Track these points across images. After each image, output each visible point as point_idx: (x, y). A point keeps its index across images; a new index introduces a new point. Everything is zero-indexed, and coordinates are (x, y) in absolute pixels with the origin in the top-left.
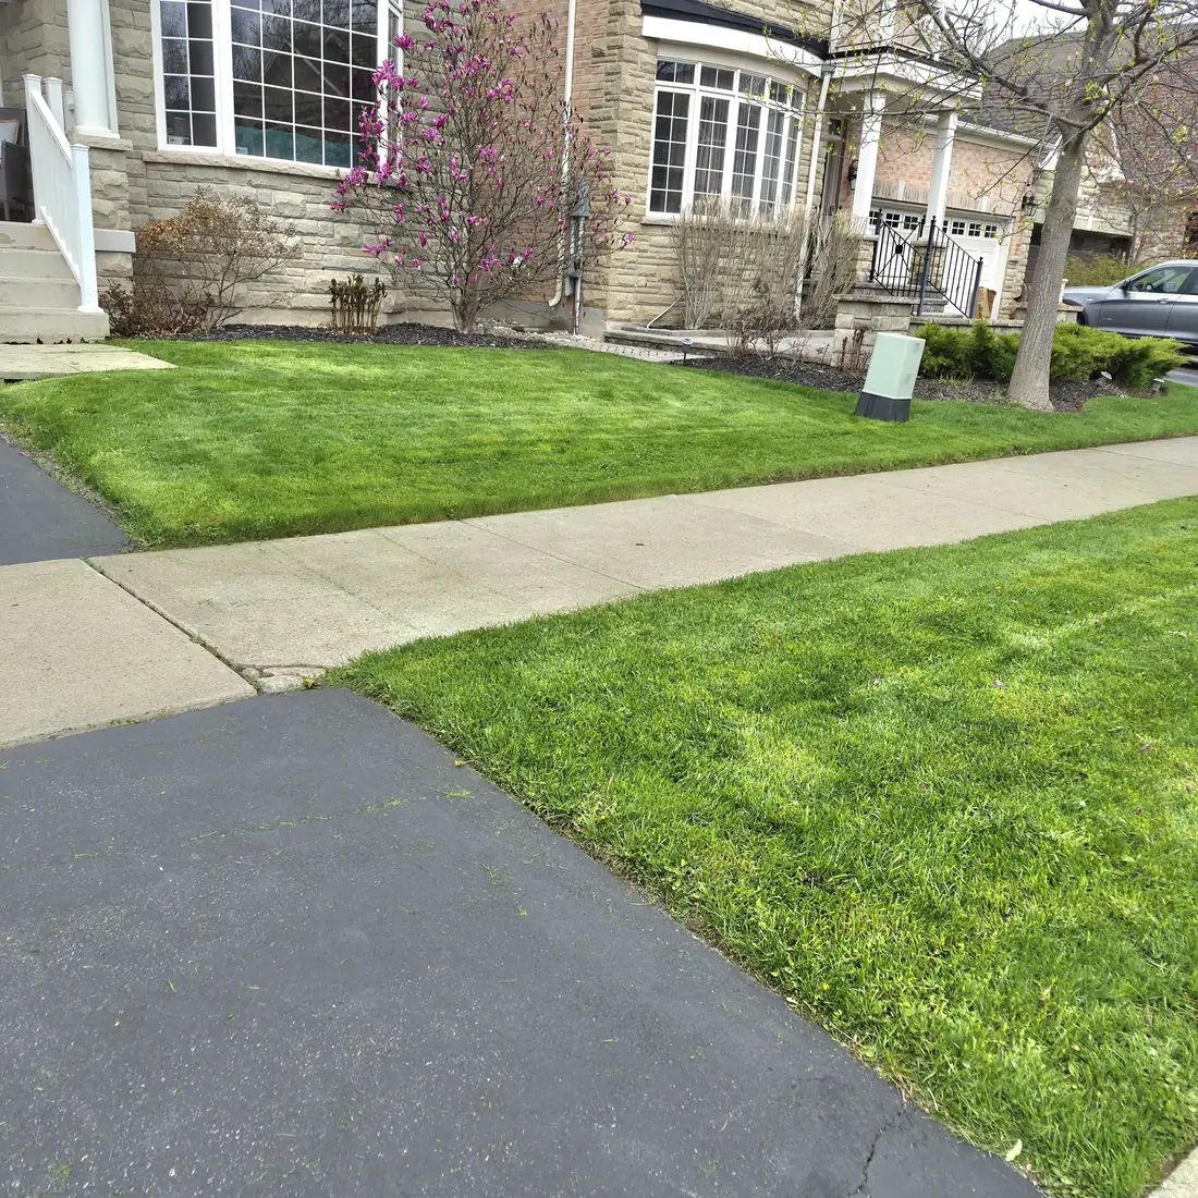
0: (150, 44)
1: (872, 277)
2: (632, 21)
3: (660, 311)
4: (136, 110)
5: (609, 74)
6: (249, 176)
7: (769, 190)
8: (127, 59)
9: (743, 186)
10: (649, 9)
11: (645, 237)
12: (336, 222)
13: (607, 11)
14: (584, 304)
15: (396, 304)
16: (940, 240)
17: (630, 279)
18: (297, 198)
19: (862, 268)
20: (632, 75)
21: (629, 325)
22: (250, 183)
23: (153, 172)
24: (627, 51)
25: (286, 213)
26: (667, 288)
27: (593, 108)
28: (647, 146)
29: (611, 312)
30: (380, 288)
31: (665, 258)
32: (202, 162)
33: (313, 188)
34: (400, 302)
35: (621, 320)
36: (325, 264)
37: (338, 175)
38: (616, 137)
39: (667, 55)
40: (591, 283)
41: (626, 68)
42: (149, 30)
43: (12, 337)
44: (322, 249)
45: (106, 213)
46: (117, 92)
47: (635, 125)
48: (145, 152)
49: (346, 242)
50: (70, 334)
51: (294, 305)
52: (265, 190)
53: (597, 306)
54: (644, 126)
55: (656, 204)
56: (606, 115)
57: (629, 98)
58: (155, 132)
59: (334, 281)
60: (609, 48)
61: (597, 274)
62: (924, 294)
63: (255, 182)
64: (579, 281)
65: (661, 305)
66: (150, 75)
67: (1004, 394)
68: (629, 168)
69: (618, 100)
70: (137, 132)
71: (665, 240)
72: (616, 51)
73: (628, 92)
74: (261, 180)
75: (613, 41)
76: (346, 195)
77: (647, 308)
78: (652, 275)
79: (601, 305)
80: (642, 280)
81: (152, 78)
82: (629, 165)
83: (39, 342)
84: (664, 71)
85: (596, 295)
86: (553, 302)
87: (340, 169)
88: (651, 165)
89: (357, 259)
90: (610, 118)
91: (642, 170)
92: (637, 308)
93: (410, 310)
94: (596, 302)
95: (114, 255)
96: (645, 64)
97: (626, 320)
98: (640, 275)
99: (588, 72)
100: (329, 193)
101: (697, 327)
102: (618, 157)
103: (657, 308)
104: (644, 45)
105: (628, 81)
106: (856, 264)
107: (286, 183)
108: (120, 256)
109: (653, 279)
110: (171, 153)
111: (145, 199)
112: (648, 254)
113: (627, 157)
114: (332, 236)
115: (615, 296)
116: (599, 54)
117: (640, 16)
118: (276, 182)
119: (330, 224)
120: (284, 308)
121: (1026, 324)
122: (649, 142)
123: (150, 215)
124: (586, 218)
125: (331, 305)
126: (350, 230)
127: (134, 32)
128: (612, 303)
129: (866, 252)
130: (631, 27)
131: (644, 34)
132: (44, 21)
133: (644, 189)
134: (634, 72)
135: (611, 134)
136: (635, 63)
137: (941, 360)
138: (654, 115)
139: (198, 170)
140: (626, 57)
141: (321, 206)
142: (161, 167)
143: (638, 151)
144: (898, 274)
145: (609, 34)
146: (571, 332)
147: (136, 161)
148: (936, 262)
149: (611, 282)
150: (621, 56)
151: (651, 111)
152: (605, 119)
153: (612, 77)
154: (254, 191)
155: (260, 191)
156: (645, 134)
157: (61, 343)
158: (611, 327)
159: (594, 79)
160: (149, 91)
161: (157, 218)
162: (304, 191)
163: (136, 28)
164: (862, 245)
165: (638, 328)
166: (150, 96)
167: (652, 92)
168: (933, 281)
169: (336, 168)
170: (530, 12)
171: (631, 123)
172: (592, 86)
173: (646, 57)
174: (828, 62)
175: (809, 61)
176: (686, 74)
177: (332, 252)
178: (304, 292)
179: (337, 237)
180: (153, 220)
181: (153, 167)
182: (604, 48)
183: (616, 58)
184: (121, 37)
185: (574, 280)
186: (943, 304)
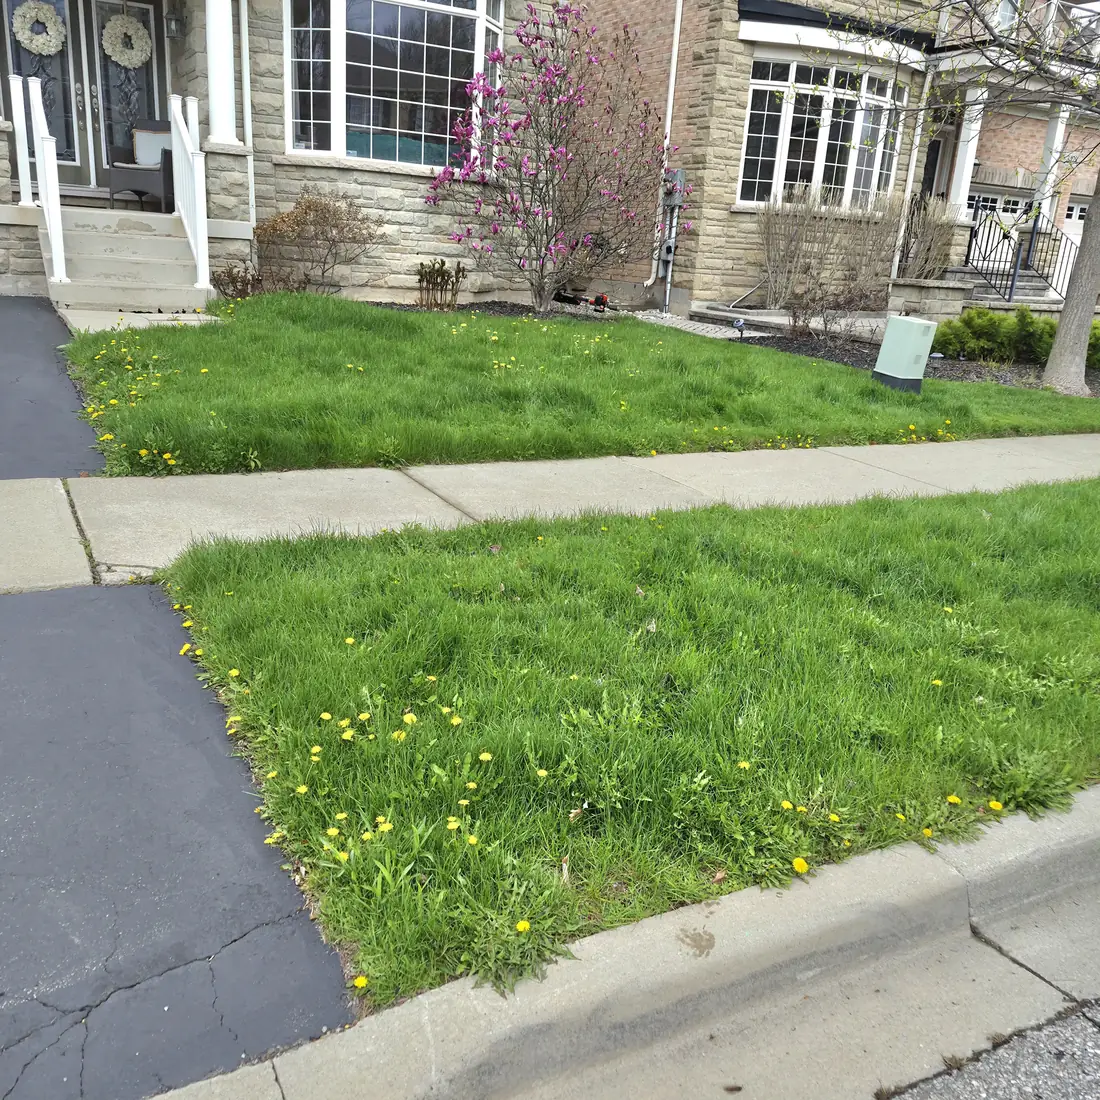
0: (281, 65)
1: (967, 262)
2: (728, 26)
3: (742, 292)
4: (269, 121)
5: (706, 75)
6: (356, 175)
7: (863, 179)
8: (262, 79)
9: (834, 176)
10: (745, 15)
11: (734, 224)
12: (431, 213)
13: (707, 18)
14: (674, 285)
15: (482, 284)
16: (1044, 226)
17: (718, 263)
18: (397, 193)
19: (956, 254)
20: (727, 76)
21: (714, 304)
22: (356, 181)
23: (280, 173)
24: (723, 54)
25: (387, 206)
26: (752, 271)
27: (691, 107)
28: (739, 139)
29: (696, 292)
30: (461, 271)
31: (751, 243)
32: (317, 164)
33: (411, 184)
34: (486, 282)
35: (706, 300)
36: (420, 250)
37: (432, 173)
38: (709, 133)
39: (763, 56)
40: (681, 265)
41: (721, 69)
42: (282, 54)
43: (138, 307)
44: (417, 237)
45: (230, 207)
46: (253, 106)
47: (728, 121)
48: (273, 156)
49: (439, 231)
50: (184, 305)
51: (390, 285)
52: (369, 187)
53: (685, 287)
54: (737, 122)
55: (747, 193)
56: (702, 113)
57: (722, 97)
58: (283, 139)
59: (422, 264)
60: (707, 52)
61: (686, 258)
62: (1017, 278)
63: (360, 180)
64: (671, 264)
65: (745, 286)
66: (281, 92)
67: (1038, 377)
68: (719, 161)
69: (712, 98)
70: (268, 139)
71: (753, 226)
72: (713, 54)
73: (722, 91)
74: (366, 178)
75: (711, 45)
76: (439, 190)
77: (731, 289)
78: (739, 259)
79: (688, 286)
80: (729, 264)
81: (282, 94)
82: (721, 158)
83: (160, 312)
84: (760, 70)
85: (685, 276)
86: (649, 282)
87: (435, 167)
88: (743, 157)
89: (447, 245)
90: (704, 116)
91: (733, 162)
92: (724, 289)
93: (499, 289)
94: (685, 284)
95: (235, 242)
96: (740, 65)
97: (711, 300)
98: (727, 259)
99: (688, 74)
100: (424, 188)
101: (778, 307)
102: (710, 150)
103: (740, 289)
104: (741, 47)
105: (722, 80)
106: (949, 249)
107: (387, 180)
108: (240, 243)
109: (741, 262)
110: (295, 156)
111: (273, 195)
112: (737, 240)
113: (719, 150)
114: (426, 226)
115: (700, 278)
116: (698, 57)
117: (738, 21)
118: (379, 179)
119: (425, 215)
120: (382, 287)
121: (1064, 309)
122: (741, 136)
123: (276, 208)
124: (680, 207)
125: (418, 285)
126: (444, 221)
127: (268, 55)
128: (697, 284)
129: (962, 237)
130: (727, 32)
131: (741, 37)
132: (196, 50)
133: (734, 180)
134: (729, 73)
135: (705, 130)
136: (731, 64)
137: (983, 343)
138: (748, 111)
139: (313, 170)
140: (720, 60)
141: (418, 200)
142: (286, 168)
143: (731, 144)
144: (1003, 259)
145: (708, 39)
146: (661, 311)
147: (266, 163)
148: (1040, 247)
149: (698, 265)
150: (717, 58)
151: (745, 108)
152: (701, 116)
153: (709, 78)
154: (360, 187)
155: (364, 187)
156: (738, 130)
157: (177, 312)
158: (696, 306)
159: (694, 81)
160: (277, 105)
161: (282, 211)
162: (403, 187)
163: (271, 52)
164: (957, 231)
165: (720, 307)
166: (280, 110)
167: (747, 90)
168: (1035, 267)
169: (431, 167)
170: (644, 22)
171: (725, 120)
172: (692, 86)
173: (741, 59)
174: (934, 56)
175: (914, 57)
176: (781, 72)
177: (425, 240)
178: (399, 273)
179: (431, 226)
180: (279, 213)
181: (280, 169)
182: (703, 52)
183: (712, 60)
184: (258, 61)
185: (666, 263)
186: (1045, 289)
